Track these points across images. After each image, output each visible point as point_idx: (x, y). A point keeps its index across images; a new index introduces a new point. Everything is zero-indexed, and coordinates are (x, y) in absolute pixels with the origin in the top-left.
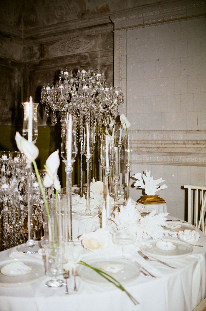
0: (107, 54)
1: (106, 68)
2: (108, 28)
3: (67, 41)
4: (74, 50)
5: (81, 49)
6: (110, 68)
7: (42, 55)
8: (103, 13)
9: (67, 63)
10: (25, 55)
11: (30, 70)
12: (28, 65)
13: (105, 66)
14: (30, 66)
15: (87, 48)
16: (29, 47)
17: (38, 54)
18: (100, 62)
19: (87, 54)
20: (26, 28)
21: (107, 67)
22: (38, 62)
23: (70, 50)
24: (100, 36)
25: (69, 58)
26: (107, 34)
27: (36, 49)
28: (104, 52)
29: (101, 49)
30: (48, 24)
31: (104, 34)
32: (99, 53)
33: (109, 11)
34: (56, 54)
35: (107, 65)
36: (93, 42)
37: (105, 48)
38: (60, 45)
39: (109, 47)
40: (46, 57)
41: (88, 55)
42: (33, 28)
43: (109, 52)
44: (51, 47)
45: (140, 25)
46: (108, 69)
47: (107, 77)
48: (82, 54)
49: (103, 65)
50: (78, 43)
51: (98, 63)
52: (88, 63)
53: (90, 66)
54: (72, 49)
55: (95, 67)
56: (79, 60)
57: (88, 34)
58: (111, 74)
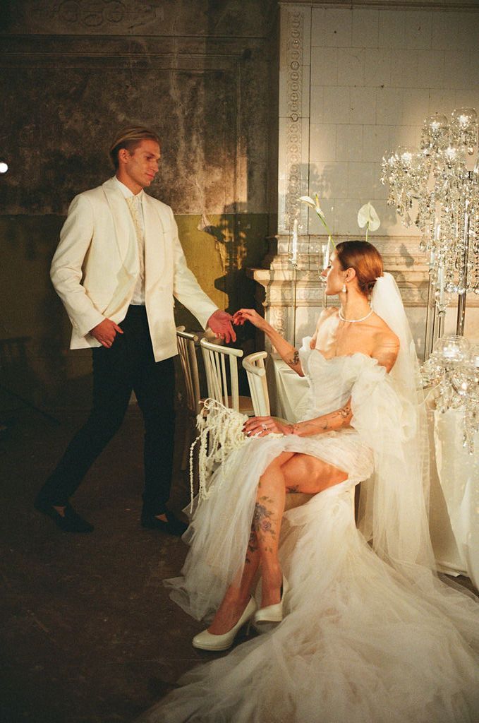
0: (198, 49)
1: (193, 83)
4: (103, 24)
5: (126, 24)
6: (202, 84)
9: (80, 55)
13: (190, 76)
15: (141, 24)
18: (177, 64)
19: (141, 41)
21: (197, 78)
23: (92, 21)
25: (88, 43)
28: (188, 43)
29: (183, 33)
32: (175, 42)
34: (49, 28)
35: (196, 75)
36: (160, 13)
37: (194, 33)
39: (203, 31)
40: (16, 29)
41: (144, 44)
43: (201, 43)
44: (30, 5)
46: (198, 83)
47: (195, 104)
48: (128, 39)
49: (185, 74)
50: (117, 8)
51: (172, 65)
52: (143, 63)
53: (149, 70)
54: (100, 21)
55: (163, 74)
56: (117, 50)
58: (206, 96)
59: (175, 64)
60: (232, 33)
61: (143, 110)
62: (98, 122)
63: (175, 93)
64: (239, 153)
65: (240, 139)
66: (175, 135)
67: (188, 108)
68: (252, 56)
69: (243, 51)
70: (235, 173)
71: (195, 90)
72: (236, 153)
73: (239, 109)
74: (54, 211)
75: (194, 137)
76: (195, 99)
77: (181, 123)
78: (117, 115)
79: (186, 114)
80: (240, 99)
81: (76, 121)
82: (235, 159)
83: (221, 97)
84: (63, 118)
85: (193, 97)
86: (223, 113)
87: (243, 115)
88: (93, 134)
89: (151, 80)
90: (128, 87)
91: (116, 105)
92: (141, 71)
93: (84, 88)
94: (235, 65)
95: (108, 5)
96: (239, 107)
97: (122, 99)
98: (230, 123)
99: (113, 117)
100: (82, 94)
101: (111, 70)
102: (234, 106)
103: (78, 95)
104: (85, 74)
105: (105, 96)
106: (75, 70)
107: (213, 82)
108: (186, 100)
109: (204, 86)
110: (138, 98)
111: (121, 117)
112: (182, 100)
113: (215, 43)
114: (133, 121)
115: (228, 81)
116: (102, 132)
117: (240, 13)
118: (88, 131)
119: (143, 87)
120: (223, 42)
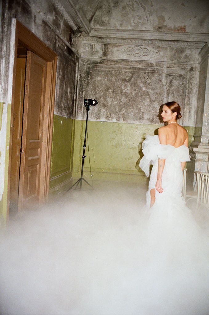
0: (174, 66)
1: (171, 78)
2: (178, 44)
3: (135, 47)
5: (149, 57)
6: (174, 78)
7: (105, 54)
8: (179, 31)
9: (131, 67)
10: (84, 50)
11: (89, 66)
12: (87, 61)
13: (170, 76)
14: (89, 62)
15: (154, 57)
16: (90, 45)
17: (101, 53)
18: (166, 71)
19: (153, 63)
20: (95, 26)
22: (99, 60)
23: (137, 55)
24: (169, 49)
25: (134, 63)
26: (175, 49)
27: (98, 47)
28: (171, 64)
29: (169, 61)
30: (121, 28)
31: (173, 49)
32: (166, 63)
33: (185, 31)
34: (121, 57)
35: (172, 75)
36: (161, 53)
37: (173, 61)
38: (127, 49)
39: (176, 60)
40: (110, 57)
41: (155, 64)
42: (101, 28)
43: (175, 64)
44: (115, 49)
47: (171, 85)
48: (149, 62)
49: (168, 75)
50: (146, 51)
51: (164, 72)
52: (153, 70)
53: (155, 73)
54: (140, 55)
55: (160, 74)
56: (145, 66)
57: (157, 45)
58: (176, 83)
59: (165, 71)
60: (187, 61)
61: (152, 87)
62: (135, 90)
63: (164, 81)
64: (186, 104)
65: (186, 99)
66: (163, 96)
67: (169, 87)
68: (193, 70)
69: (190, 68)
70: (184, 111)
71: (171, 81)
72: (184, 104)
73: (187, 88)
74: (117, 121)
75: (170, 97)
76: (171, 84)
77: (165, 92)
79: (168, 89)
80: (188, 84)
81: (128, 89)
82: (184, 106)
83: (181, 83)
84: (123, 88)
85: (171, 83)
86: (181, 89)
87: (188, 90)
88: (133, 94)
89: (156, 76)
90: (147, 78)
91: (143, 84)
92: (152, 73)
93: (132, 78)
94: (187, 73)
95: (143, 50)
96: (187, 87)
97: (145, 82)
98: (183, 93)
99: (141, 89)
100: (131, 80)
101: (142, 72)
102: (185, 87)
103: (129, 80)
104: (132, 73)
105: (139, 81)
106: (129, 72)
107: (178, 78)
108: (168, 84)
109: (175, 79)
110: (150, 82)
111: (144, 89)
112: (166, 84)
113: (180, 64)
114: (148, 91)
115: (184, 78)
116: (137, 94)
117: (190, 55)
118: (132, 93)
119: (153, 79)
120: (183, 64)
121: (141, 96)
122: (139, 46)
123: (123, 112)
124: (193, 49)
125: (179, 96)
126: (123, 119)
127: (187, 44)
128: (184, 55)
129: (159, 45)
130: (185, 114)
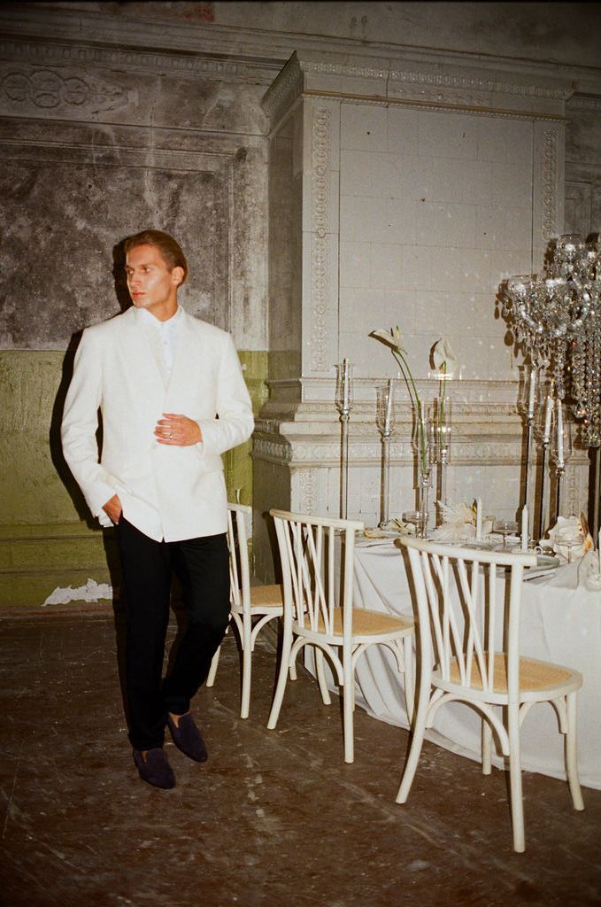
0: (181, 144)
1: (173, 185)
2: (190, 65)
3: (35, 71)
4: (61, 105)
5: (90, 108)
6: (186, 187)
8: (193, 20)
9: (27, 143)
13: (170, 177)
15: (109, 109)
18: (153, 161)
19: (107, 129)
21: (179, 180)
23: (45, 101)
24: (159, 82)
25: (38, 128)
26: (182, 83)
28: (169, 136)
29: (161, 124)
31: (173, 82)
32: (152, 134)
33: (212, 19)
35: (178, 176)
36: (134, 97)
37: (177, 124)
38: (6, 77)
39: (188, 122)
41: (112, 135)
43: (185, 137)
45: (377, 98)
46: (181, 186)
47: (176, 211)
48: (92, 126)
49: (164, 173)
50: (79, 87)
51: (147, 163)
52: (110, 158)
53: (117, 167)
54: (56, 102)
55: (135, 173)
56: (77, 140)
57: (114, 68)
58: (190, 203)
59: (151, 160)
60: (223, 127)
61: (109, 217)
62: (49, 229)
63: (150, 197)
64: (232, 275)
65: (232, 258)
67: (168, 216)
68: (247, 157)
69: (236, 150)
70: (227, 298)
71: (176, 195)
72: (227, 276)
73: (231, 221)
76: (176, 206)
78: (76, 221)
79: (165, 224)
80: (233, 207)
81: (20, 227)
82: (226, 283)
83: (209, 204)
85: (174, 203)
86: (212, 225)
87: (237, 227)
88: (43, 243)
89: (121, 180)
90: (90, 186)
91: (74, 208)
92: (107, 168)
93: (32, 185)
94: (227, 167)
95: (66, 82)
96: (232, 217)
97: (82, 202)
98: (220, 238)
99: (69, 223)
100: (28, 192)
101: (68, 165)
102: (225, 215)
103: (23, 194)
104: (34, 168)
105: (60, 196)
106: (19, 162)
107: (198, 186)
108: (165, 206)
109: (188, 190)
110: (102, 202)
111: (81, 225)
112: (159, 206)
113: (202, 138)
114: (95, 230)
115: (218, 185)
116: (56, 243)
117: (233, 104)
118: (36, 240)
119: (110, 188)
120: (212, 137)
121: (73, 249)
122: (52, 69)
123: (11, 312)
124: (241, 88)
125: (205, 248)
126: (10, 335)
127: (220, 68)
128: (211, 106)
129: (125, 67)
130: (231, 309)
